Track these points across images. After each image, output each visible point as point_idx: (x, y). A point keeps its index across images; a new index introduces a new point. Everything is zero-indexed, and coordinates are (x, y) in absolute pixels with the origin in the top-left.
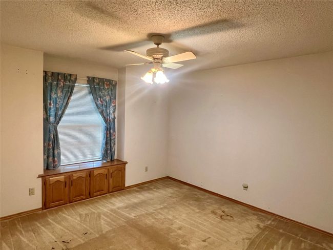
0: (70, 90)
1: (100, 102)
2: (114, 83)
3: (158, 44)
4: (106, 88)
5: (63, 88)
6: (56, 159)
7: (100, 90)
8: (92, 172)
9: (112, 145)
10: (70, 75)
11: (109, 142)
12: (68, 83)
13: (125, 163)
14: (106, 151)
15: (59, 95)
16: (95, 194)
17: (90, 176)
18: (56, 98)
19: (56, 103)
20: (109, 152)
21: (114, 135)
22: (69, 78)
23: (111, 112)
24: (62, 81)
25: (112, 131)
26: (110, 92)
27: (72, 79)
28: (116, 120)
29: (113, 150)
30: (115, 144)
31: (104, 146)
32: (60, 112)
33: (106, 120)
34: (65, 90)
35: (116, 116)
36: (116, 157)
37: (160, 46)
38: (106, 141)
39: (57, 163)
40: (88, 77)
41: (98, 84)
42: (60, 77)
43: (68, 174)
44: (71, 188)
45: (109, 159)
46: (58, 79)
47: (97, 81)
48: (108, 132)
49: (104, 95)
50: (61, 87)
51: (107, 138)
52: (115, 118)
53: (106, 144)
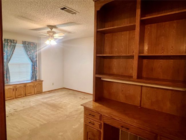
0: (14, 47)
1: (29, 53)
2: (35, 44)
3: (51, 29)
4: (32, 46)
5: (10, 46)
6: (8, 79)
7: (29, 47)
8: (26, 85)
9: (36, 73)
10: (14, 40)
11: (34, 71)
12: (12, 44)
13: (42, 81)
14: (33, 76)
15: (8, 49)
16: (28, 95)
17: (25, 86)
18: (7, 51)
19: (7, 53)
20: (34, 76)
21: (37, 68)
22: (13, 41)
23: (35, 57)
24: (10, 43)
25: (35, 66)
26: (34, 48)
27: (14, 42)
28: (37, 62)
29: (36, 75)
30: (37, 73)
31: (32, 73)
32: (9, 57)
33: (32, 61)
34: (11, 47)
35: (37, 59)
36: (38, 79)
37: (52, 30)
38: (33, 71)
39: (8, 81)
40: (23, 41)
41: (28, 44)
42: (8, 41)
43: (14, 85)
44: (16, 92)
45: (34, 79)
46: (8, 42)
47: (27, 43)
48: (34, 67)
49: (31, 50)
50: (9, 46)
51: (33, 69)
52: (36, 60)
53: (33, 72)
